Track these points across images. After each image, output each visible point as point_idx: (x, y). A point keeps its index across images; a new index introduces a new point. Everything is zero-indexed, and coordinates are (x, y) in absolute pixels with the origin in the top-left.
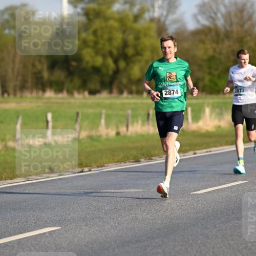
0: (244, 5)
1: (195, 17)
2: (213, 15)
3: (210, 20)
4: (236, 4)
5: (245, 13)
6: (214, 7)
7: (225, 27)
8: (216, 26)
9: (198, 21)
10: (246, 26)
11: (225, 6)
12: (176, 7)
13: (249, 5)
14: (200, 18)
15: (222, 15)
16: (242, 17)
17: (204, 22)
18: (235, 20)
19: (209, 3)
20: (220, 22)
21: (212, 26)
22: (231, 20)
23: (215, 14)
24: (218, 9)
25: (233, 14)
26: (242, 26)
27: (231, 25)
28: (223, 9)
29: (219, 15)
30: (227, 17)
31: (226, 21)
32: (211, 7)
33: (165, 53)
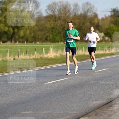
0: (66, 6)
1: (46, 10)
2: (53, 10)
3: (52, 12)
4: (63, 5)
5: (67, 9)
6: (54, 7)
7: (58, 15)
8: (55, 14)
9: (47, 12)
10: (67, 14)
11: (59, 6)
13: (68, 6)
14: (48, 11)
16: (65, 11)
17: (50, 13)
18: (63, 12)
19: (52, 5)
20: (57, 13)
21: (53, 15)
22: (61, 12)
23: (55, 9)
24: (55, 8)
25: (62, 9)
26: (65, 14)
27: (61, 14)
28: (58, 8)
29: (56, 10)
30: (59, 10)
31: (59, 12)
32: (52, 7)
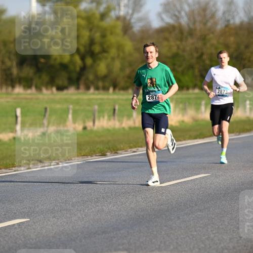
0: (207, 4)
1: (159, 15)
2: (177, 13)
3: (174, 18)
4: (199, 3)
5: (208, 12)
6: (178, 6)
7: (188, 25)
8: (180, 24)
9: (162, 19)
10: (209, 24)
11: (189, 5)
12: (141, 6)
13: (211, 3)
14: (164, 16)
15: (186, 14)
16: (205, 16)
17: (169, 20)
18: (198, 19)
19: (172, 2)
20: (184, 21)
21: (176, 24)
22: (194, 18)
23: (179, 12)
24: (182, 8)
25: (196, 12)
26: (205, 24)
27: (195, 22)
28: (186, 8)
29: (183, 14)
30: (191, 15)
31: (189, 19)
32: (175, 6)
33: (147, 58)
